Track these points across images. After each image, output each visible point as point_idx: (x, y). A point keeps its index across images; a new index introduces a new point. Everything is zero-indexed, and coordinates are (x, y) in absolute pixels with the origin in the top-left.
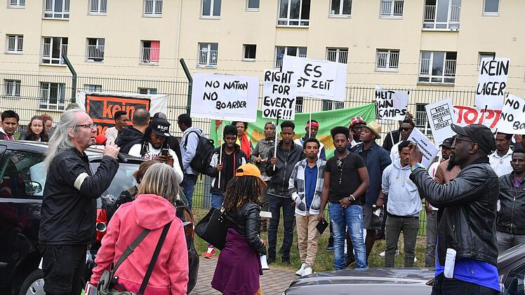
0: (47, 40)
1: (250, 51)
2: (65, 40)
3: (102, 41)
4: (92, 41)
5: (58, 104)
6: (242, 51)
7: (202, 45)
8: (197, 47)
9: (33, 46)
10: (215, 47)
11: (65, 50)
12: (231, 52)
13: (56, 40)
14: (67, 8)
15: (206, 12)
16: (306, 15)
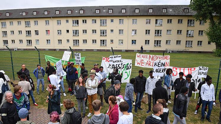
0: (27, 31)
1: (68, 31)
2: (30, 31)
3: (38, 31)
4: (36, 31)
5: (31, 44)
6: (66, 31)
7: (58, 31)
8: (57, 31)
9: (24, 33)
10: (61, 31)
11: (31, 33)
12: (64, 32)
13: (29, 31)
14: (30, 25)
15: (58, 24)
16: (78, 24)
